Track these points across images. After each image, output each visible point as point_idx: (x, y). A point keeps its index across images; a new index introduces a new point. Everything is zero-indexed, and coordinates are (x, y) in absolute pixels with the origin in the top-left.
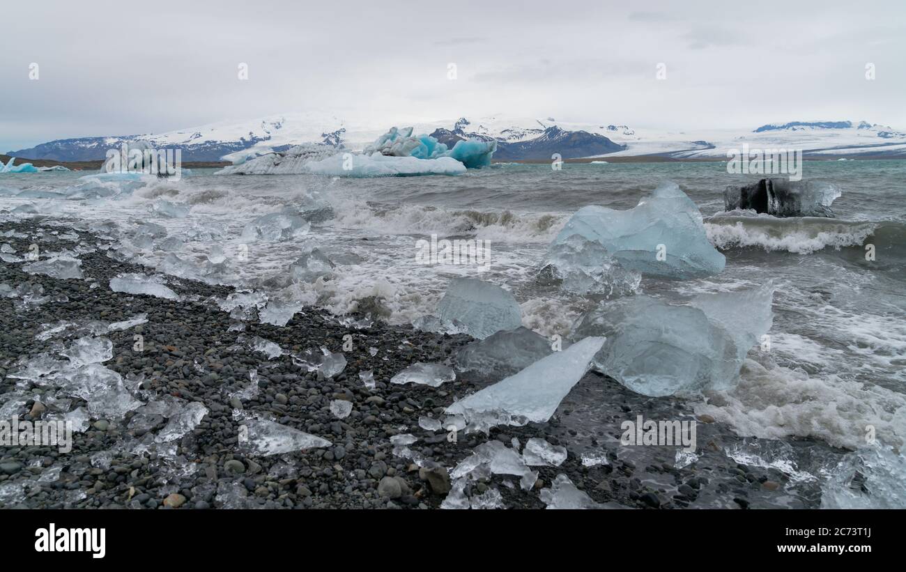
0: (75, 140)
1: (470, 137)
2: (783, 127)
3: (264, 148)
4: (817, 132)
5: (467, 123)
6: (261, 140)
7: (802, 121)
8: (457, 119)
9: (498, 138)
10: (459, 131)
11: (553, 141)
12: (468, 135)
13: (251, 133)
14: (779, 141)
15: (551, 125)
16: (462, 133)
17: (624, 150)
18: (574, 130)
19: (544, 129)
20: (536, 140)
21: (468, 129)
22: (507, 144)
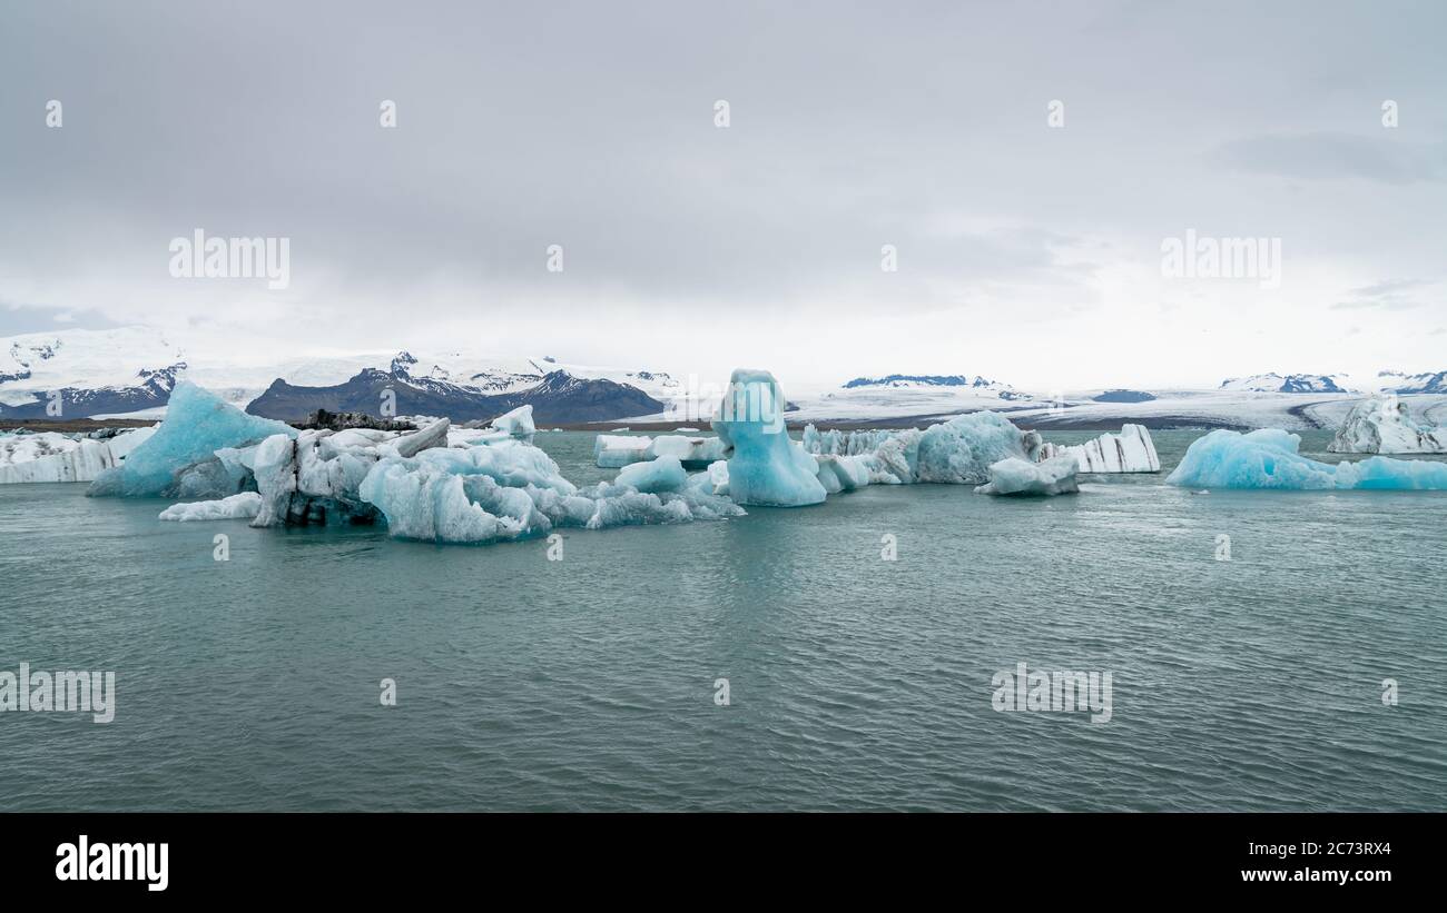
1: (421, 384)
2: (882, 382)
3: (18, 392)
4: (925, 388)
5: (413, 361)
6: (11, 378)
7: (904, 375)
8: (394, 353)
9: (467, 387)
10: (403, 373)
11: (559, 394)
12: (417, 381)
14: (881, 402)
15: (554, 368)
16: (407, 378)
18: (591, 379)
19: (542, 375)
20: (530, 391)
21: (415, 372)
22: (484, 397)
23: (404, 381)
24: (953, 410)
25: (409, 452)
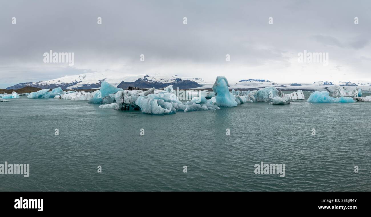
0: (24, 83)
1: (150, 81)
2: (248, 81)
3: (80, 85)
4: (257, 82)
5: (148, 77)
6: (79, 82)
7: (252, 79)
8: (145, 75)
9: (159, 82)
10: (146, 79)
11: (179, 83)
12: (149, 81)
13: (75, 80)
14: (247, 85)
15: (177, 77)
17: (202, 86)
18: (185, 80)
19: (175, 79)
20: (172, 82)
21: (149, 79)
22: (163, 84)
23: (147, 81)
24: (262, 87)
25: (146, 95)
